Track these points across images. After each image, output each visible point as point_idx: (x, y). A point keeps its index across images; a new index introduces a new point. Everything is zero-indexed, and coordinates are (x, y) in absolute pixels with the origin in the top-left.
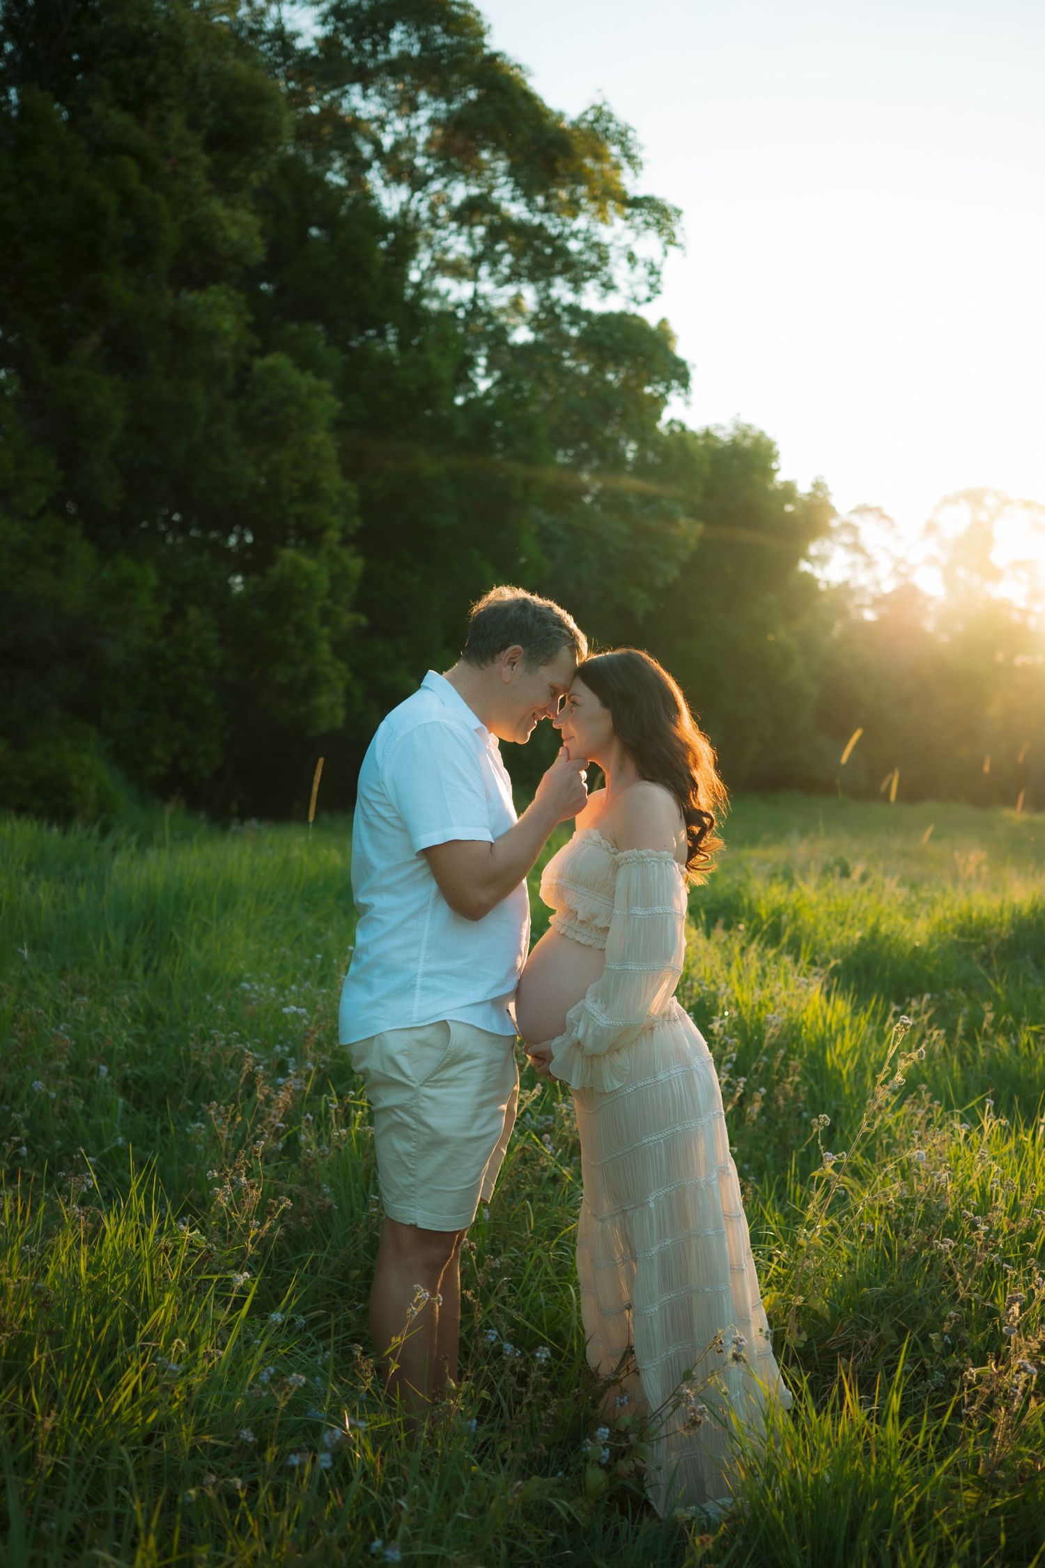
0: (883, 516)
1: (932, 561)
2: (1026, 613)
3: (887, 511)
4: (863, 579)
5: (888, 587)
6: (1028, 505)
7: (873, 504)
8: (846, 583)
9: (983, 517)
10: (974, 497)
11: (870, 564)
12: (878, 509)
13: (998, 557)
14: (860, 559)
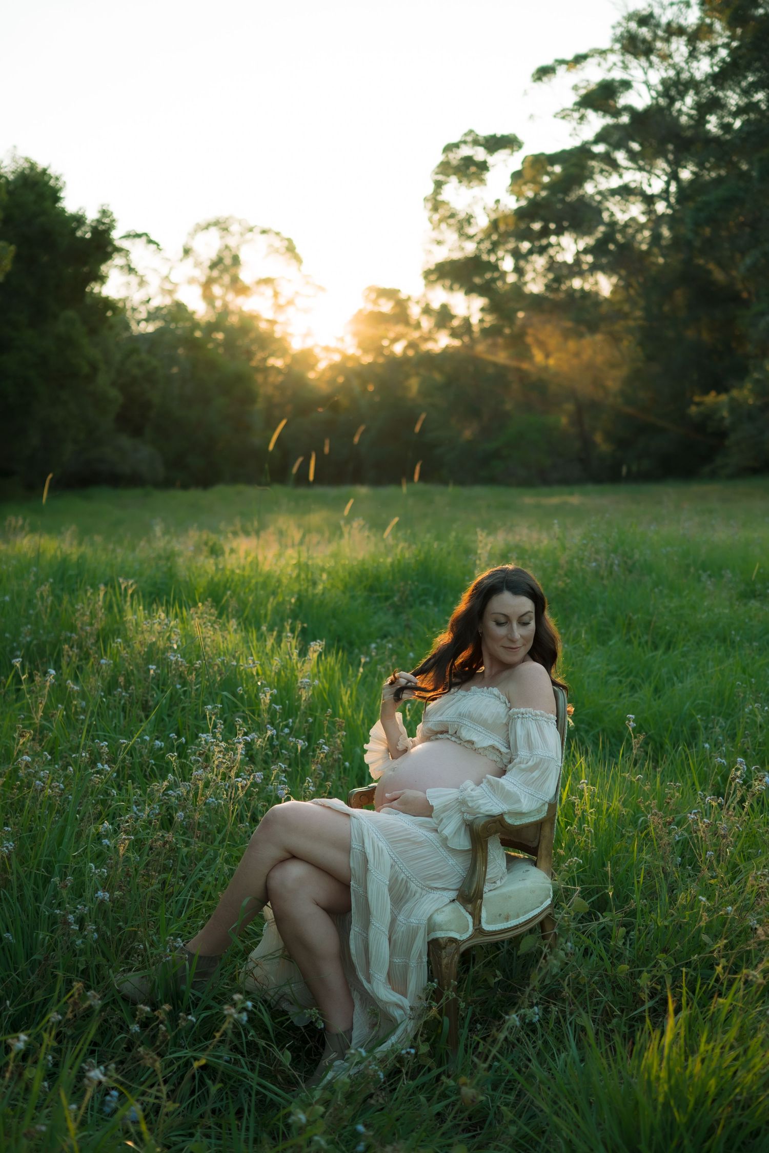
0: (150, 241)
1: (192, 281)
2: (272, 322)
3: (152, 238)
4: (136, 297)
5: (158, 301)
6: (264, 232)
7: (140, 232)
8: (124, 300)
9: (232, 242)
10: (221, 225)
11: (142, 283)
12: (146, 234)
13: (246, 275)
14: (133, 279)
